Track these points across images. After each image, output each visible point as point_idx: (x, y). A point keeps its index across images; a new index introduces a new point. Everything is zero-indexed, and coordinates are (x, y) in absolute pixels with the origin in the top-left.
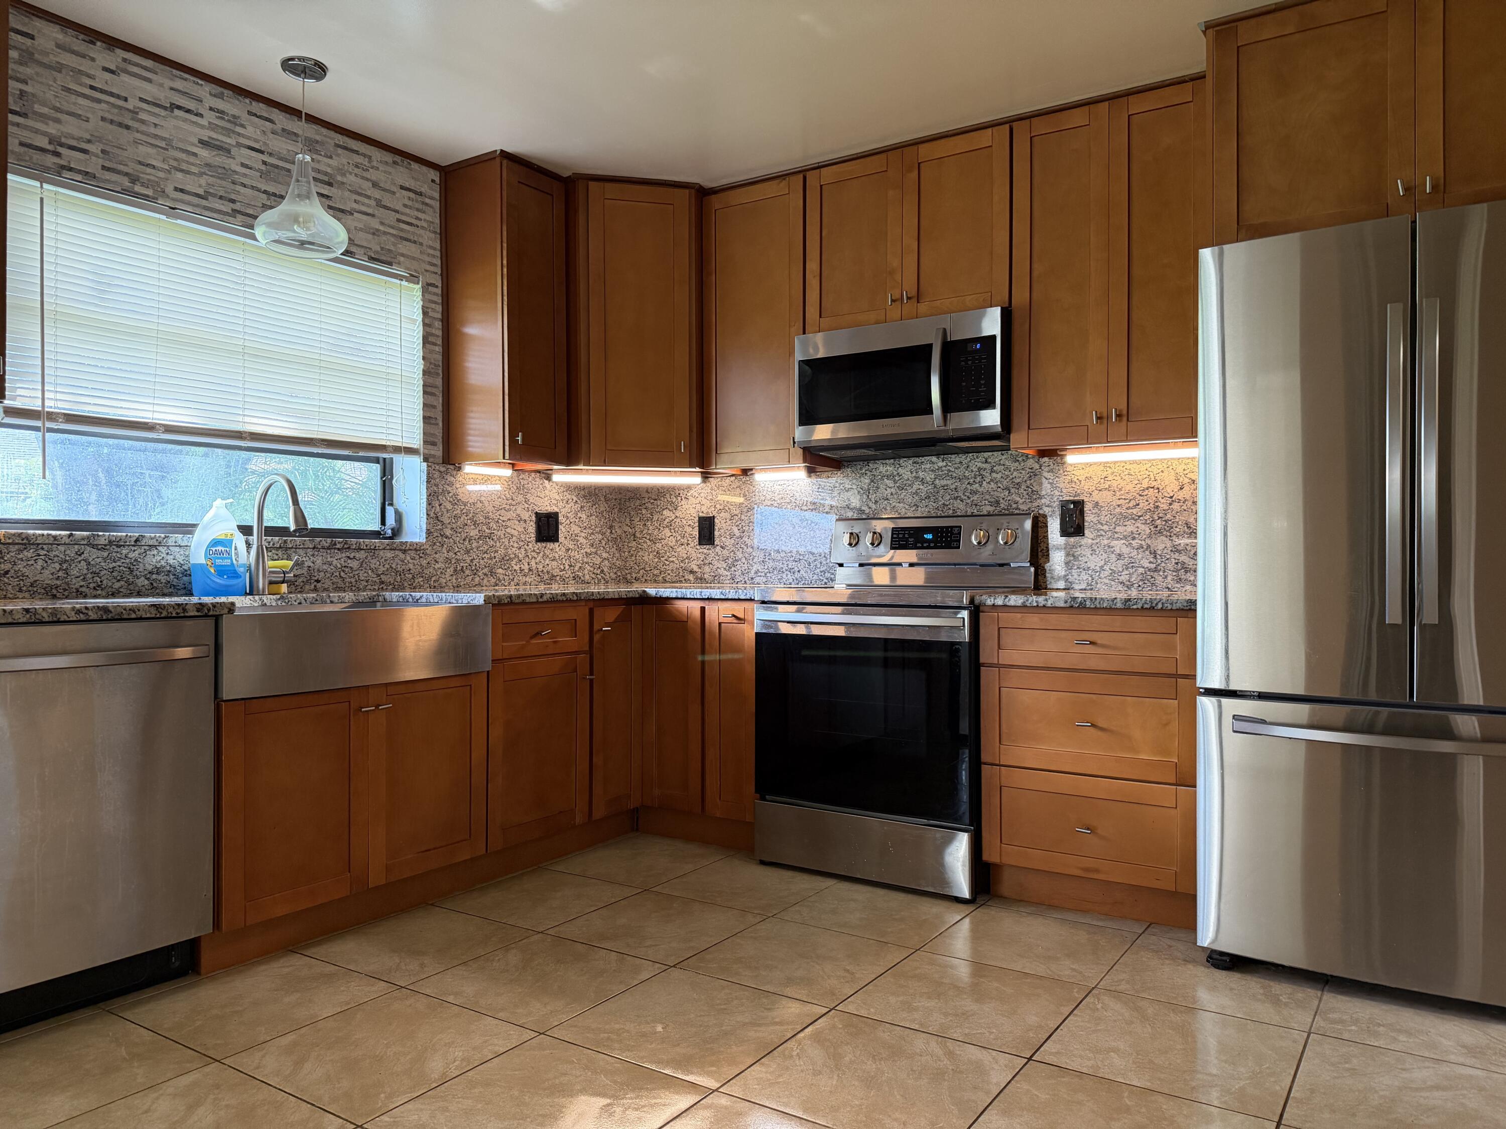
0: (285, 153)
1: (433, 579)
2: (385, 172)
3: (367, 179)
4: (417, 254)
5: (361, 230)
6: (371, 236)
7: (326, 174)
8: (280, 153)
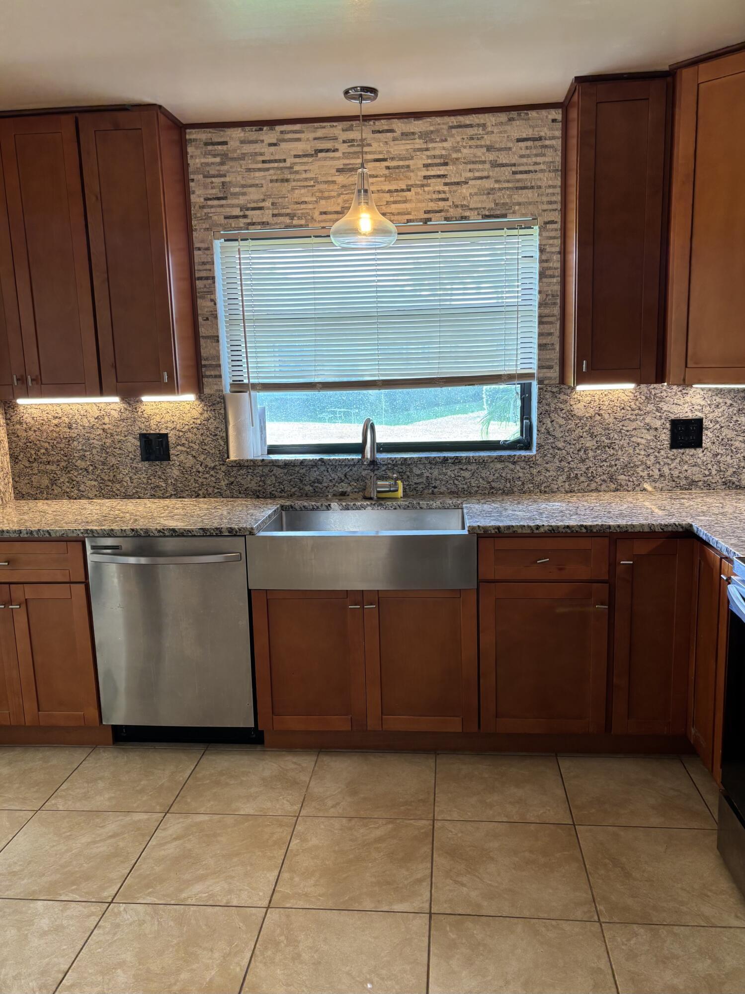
0: (404, 153)
1: (544, 485)
2: (501, 132)
3: (481, 146)
4: (536, 198)
5: (476, 194)
6: (485, 197)
7: (441, 156)
8: (400, 154)
